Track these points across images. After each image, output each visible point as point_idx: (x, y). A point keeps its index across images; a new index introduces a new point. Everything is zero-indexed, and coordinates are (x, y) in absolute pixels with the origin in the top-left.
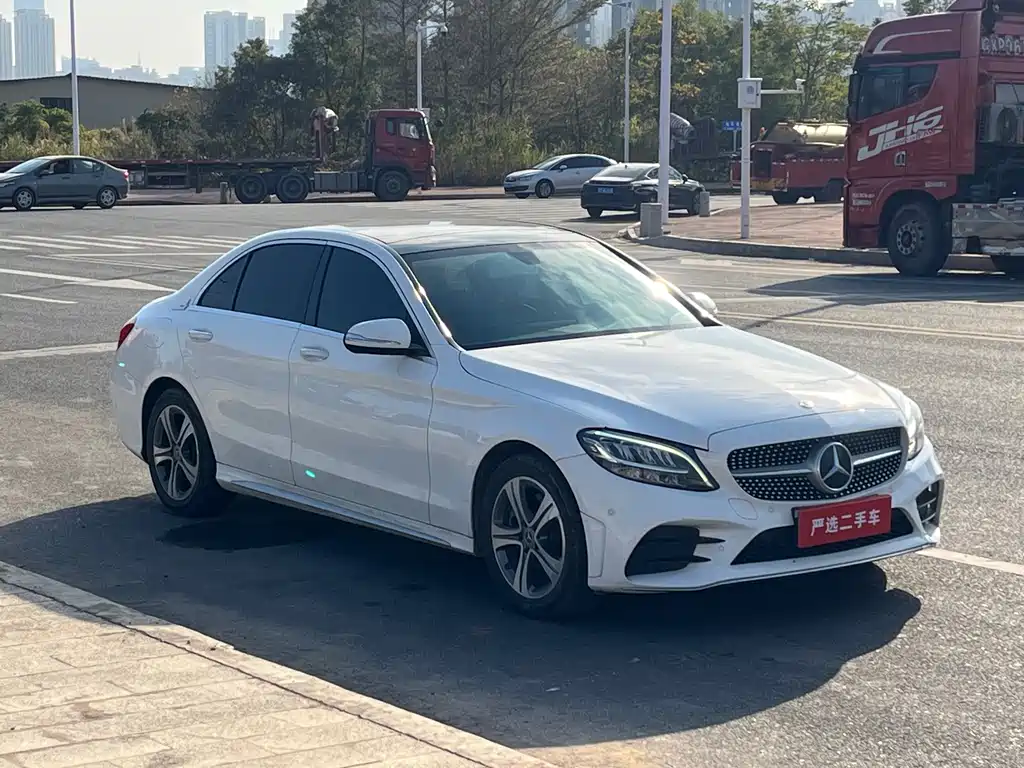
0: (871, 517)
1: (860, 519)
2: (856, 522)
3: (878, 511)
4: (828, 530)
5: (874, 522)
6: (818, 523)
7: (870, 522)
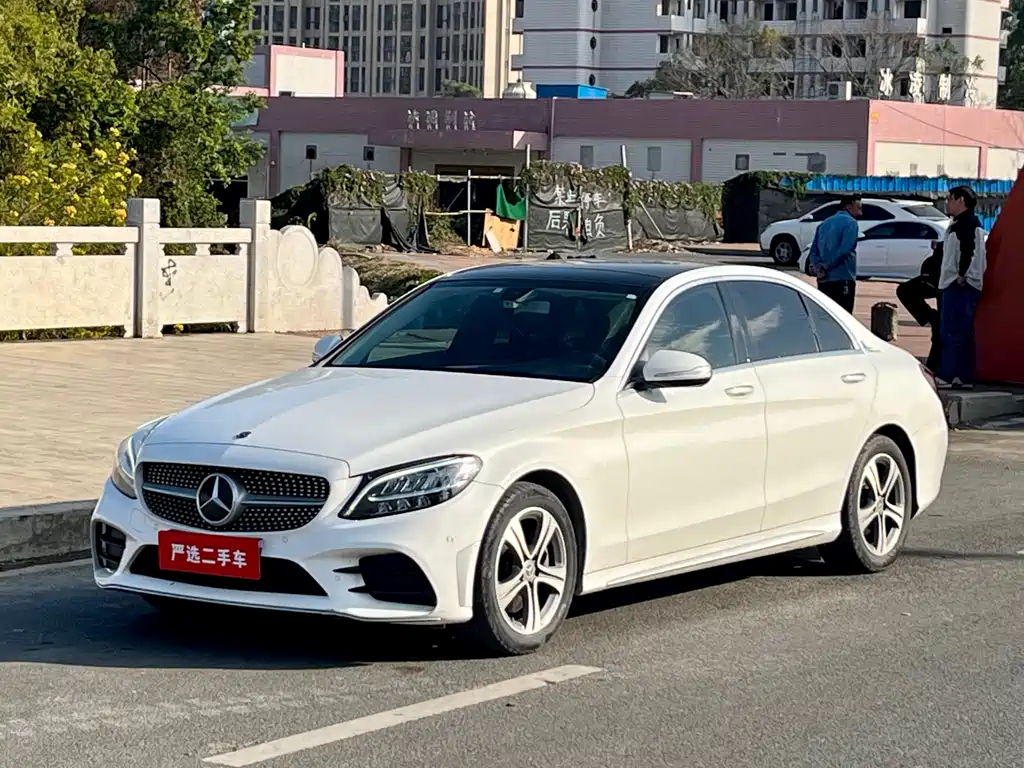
0: (236, 558)
1: (223, 556)
2: (219, 559)
3: (244, 554)
4: (189, 560)
5: (240, 565)
6: (178, 549)
7: (235, 563)
